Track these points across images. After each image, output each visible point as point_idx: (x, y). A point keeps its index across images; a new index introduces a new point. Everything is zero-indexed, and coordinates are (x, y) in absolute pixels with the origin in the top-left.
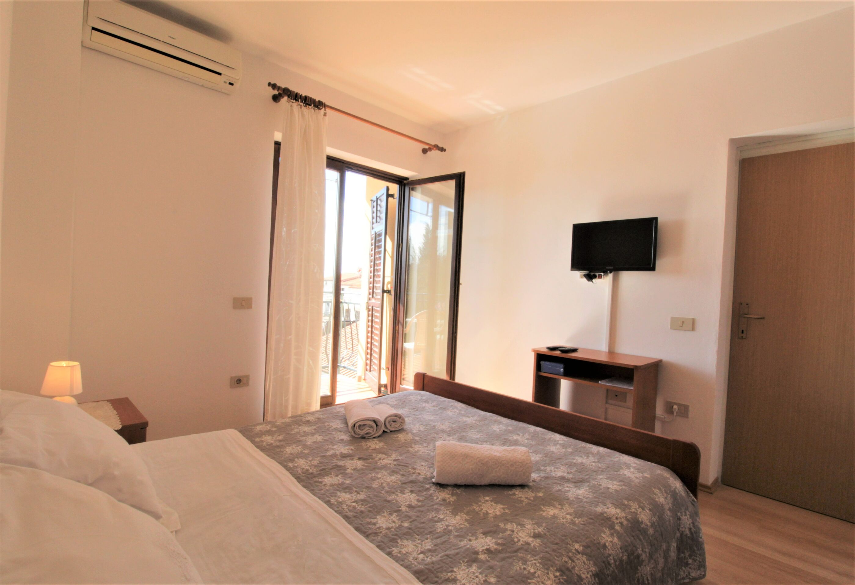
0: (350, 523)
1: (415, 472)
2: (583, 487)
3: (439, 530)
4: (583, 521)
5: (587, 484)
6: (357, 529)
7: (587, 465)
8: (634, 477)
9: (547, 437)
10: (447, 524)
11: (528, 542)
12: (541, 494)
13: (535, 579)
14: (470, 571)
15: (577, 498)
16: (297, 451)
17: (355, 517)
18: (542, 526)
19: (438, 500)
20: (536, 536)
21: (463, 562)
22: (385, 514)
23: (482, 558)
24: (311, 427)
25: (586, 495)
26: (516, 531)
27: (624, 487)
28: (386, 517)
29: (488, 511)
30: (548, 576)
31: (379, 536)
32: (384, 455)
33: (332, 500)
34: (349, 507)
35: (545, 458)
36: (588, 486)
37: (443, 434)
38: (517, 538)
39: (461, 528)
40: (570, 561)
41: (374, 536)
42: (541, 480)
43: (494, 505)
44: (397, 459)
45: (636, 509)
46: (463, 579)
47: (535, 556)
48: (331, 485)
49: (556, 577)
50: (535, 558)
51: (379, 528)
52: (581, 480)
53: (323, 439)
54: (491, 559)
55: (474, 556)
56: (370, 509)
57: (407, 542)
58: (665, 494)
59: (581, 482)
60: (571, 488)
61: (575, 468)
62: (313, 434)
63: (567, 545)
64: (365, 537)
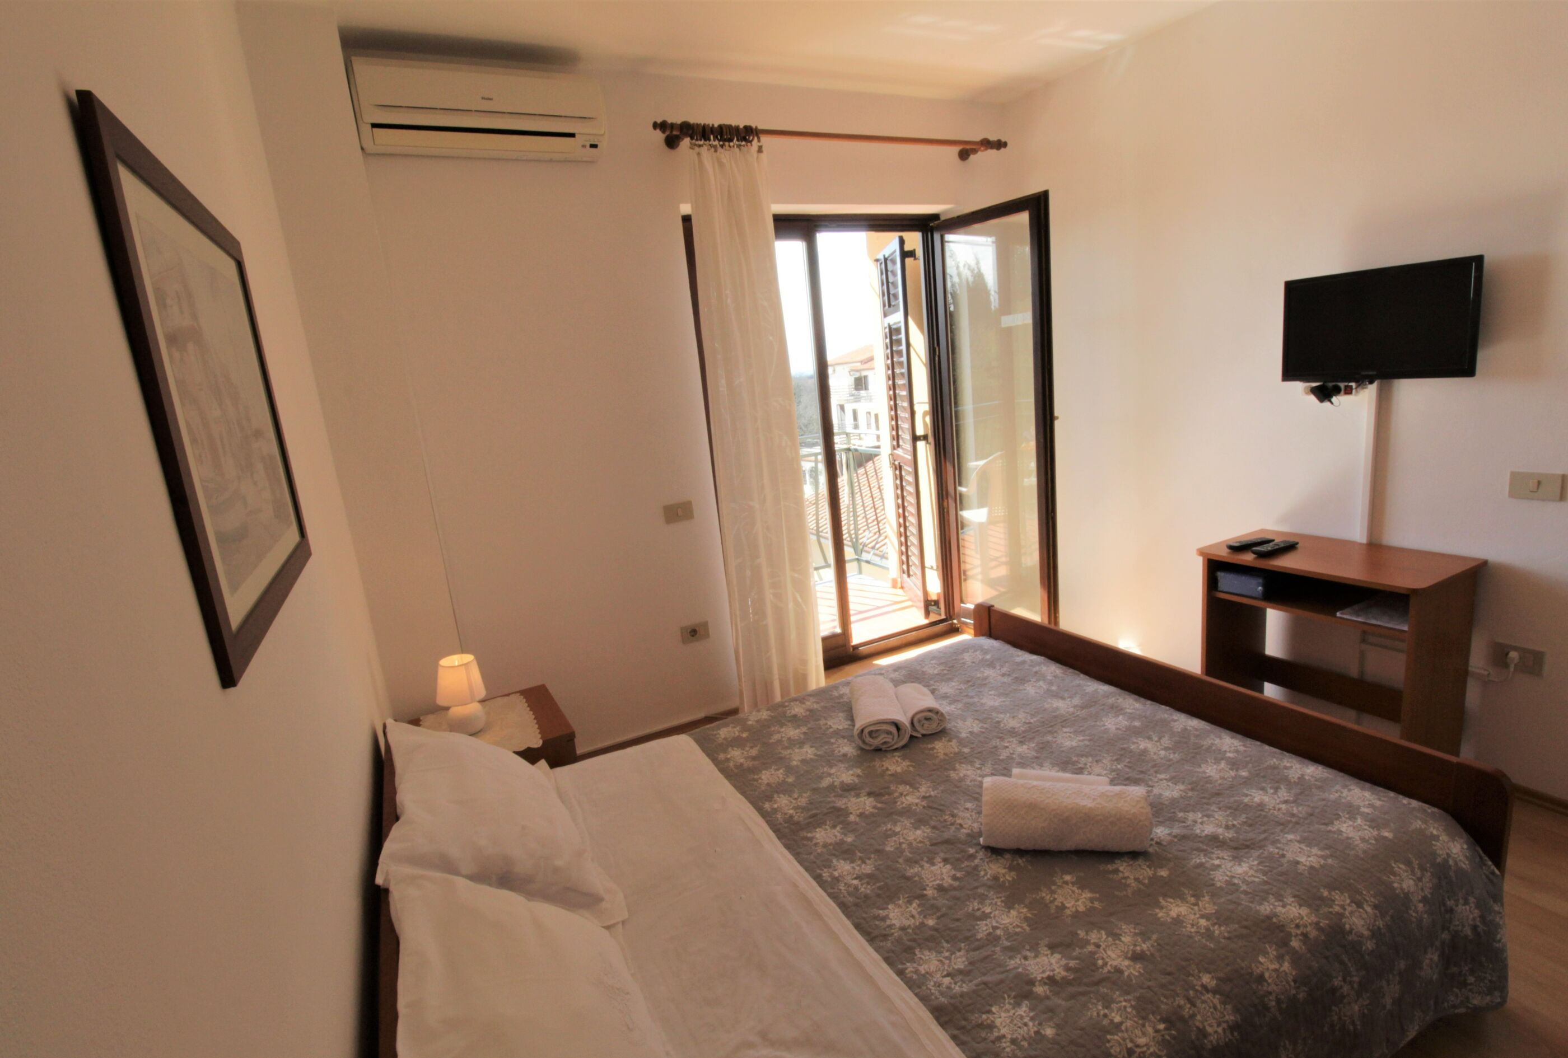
0: (848, 916)
1: (955, 821)
2: (1248, 858)
3: (979, 936)
4: (1229, 932)
5: (1256, 853)
6: (858, 927)
7: (1270, 809)
8: (1358, 838)
9: (1205, 743)
10: (995, 924)
11: (1119, 968)
12: (1164, 873)
13: (1120, 1034)
14: (1017, 1014)
15: (1229, 883)
16: (777, 779)
17: (856, 905)
18: (1149, 939)
19: (986, 878)
20: (1137, 957)
21: (1009, 996)
22: (901, 902)
23: (1039, 993)
24: (799, 728)
25: (1250, 876)
26: (1103, 946)
27: (1330, 861)
28: (901, 907)
29: (1065, 902)
30: (1143, 1029)
31: (888, 940)
32: (908, 787)
33: (824, 875)
34: (848, 887)
35: (1190, 794)
36: (1259, 857)
37: (1012, 739)
38: (1103, 959)
39: (1017, 934)
40: (1189, 1006)
41: (881, 941)
42: (1170, 842)
43: (1077, 891)
44: (928, 795)
45: (1343, 907)
46: (1004, 1027)
47: (1128, 993)
48: (825, 845)
49: (1157, 1031)
50: (1126, 998)
51: (890, 926)
52: (1248, 843)
53: (815, 755)
54: (1053, 995)
55: (1028, 988)
56: (880, 892)
57: (928, 954)
58: (1419, 873)
59: (1247, 847)
60: (1223, 861)
61: (1244, 816)
62: (801, 744)
63: (1188, 976)
64: (868, 941)
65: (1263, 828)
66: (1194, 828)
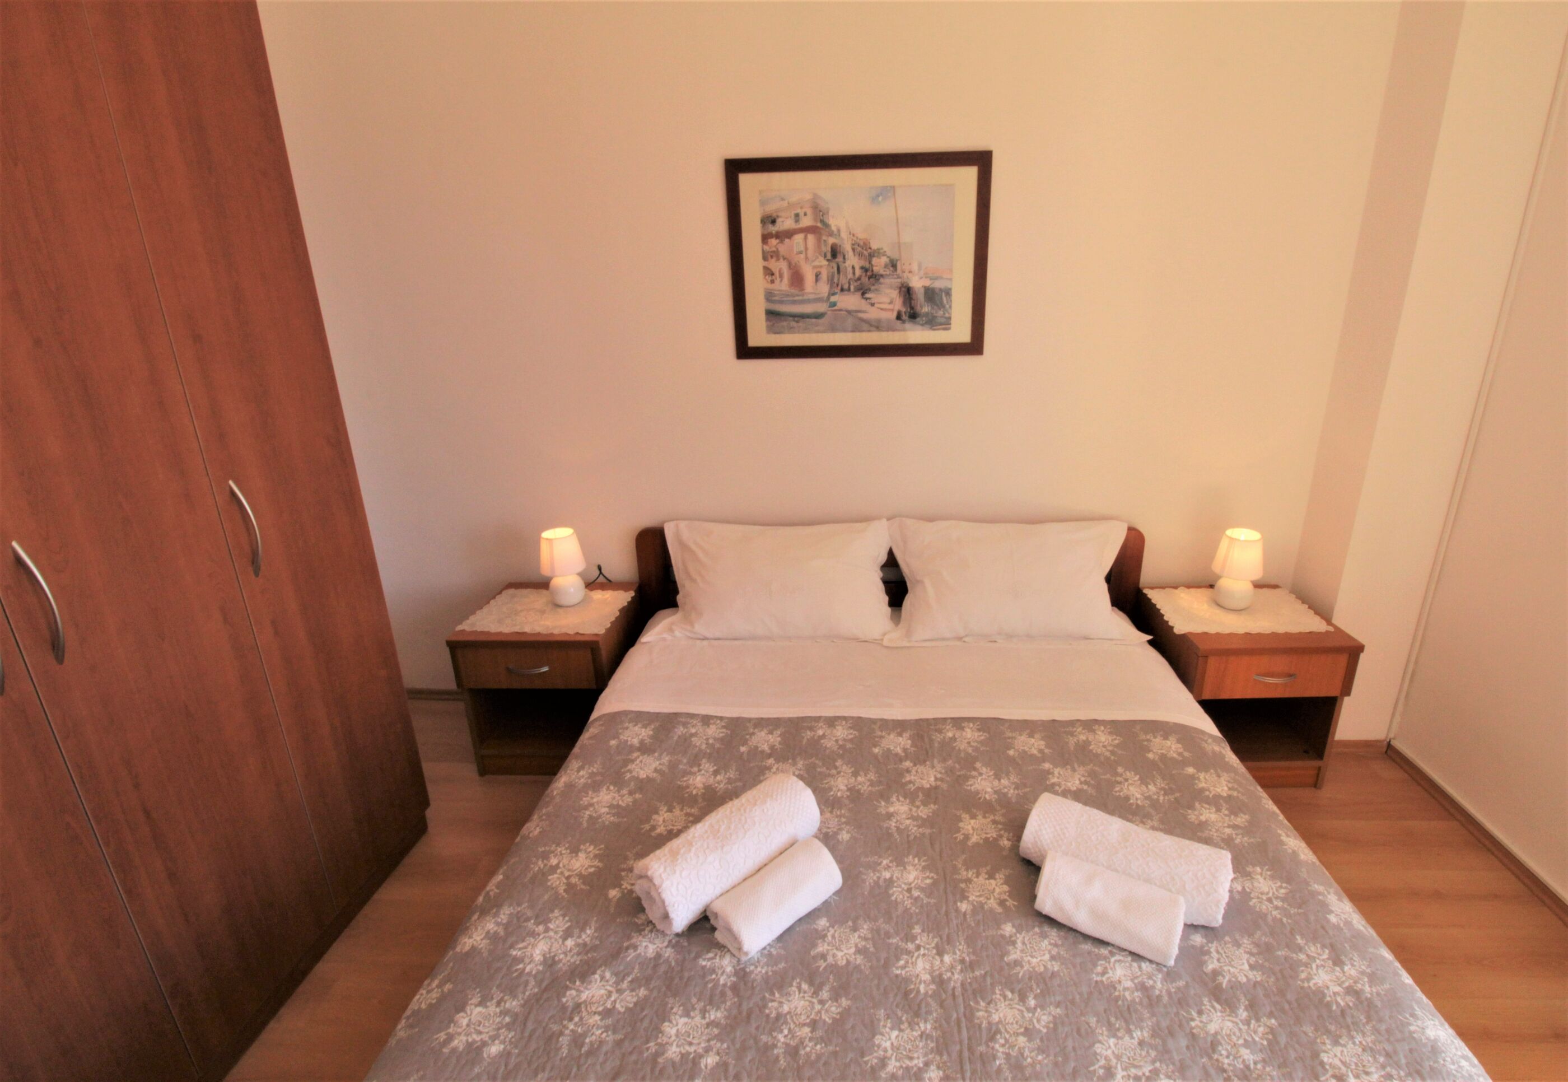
21: (650, 742)
22: (777, 745)
23: (634, 753)
26: (617, 798)
28: (772, 743)
29: (672, 815)
31: (751, 726)
32: (924, 816)
34: (818, 728)
38: (612, 791)
39: (683, 776)
41: (754, 723)
48: (883, 737)
51: (762, 732)
56: (798, 740)
57: (721, 735)
64: (762, 718)
65: (533, 1045)
66: (614, 979)
